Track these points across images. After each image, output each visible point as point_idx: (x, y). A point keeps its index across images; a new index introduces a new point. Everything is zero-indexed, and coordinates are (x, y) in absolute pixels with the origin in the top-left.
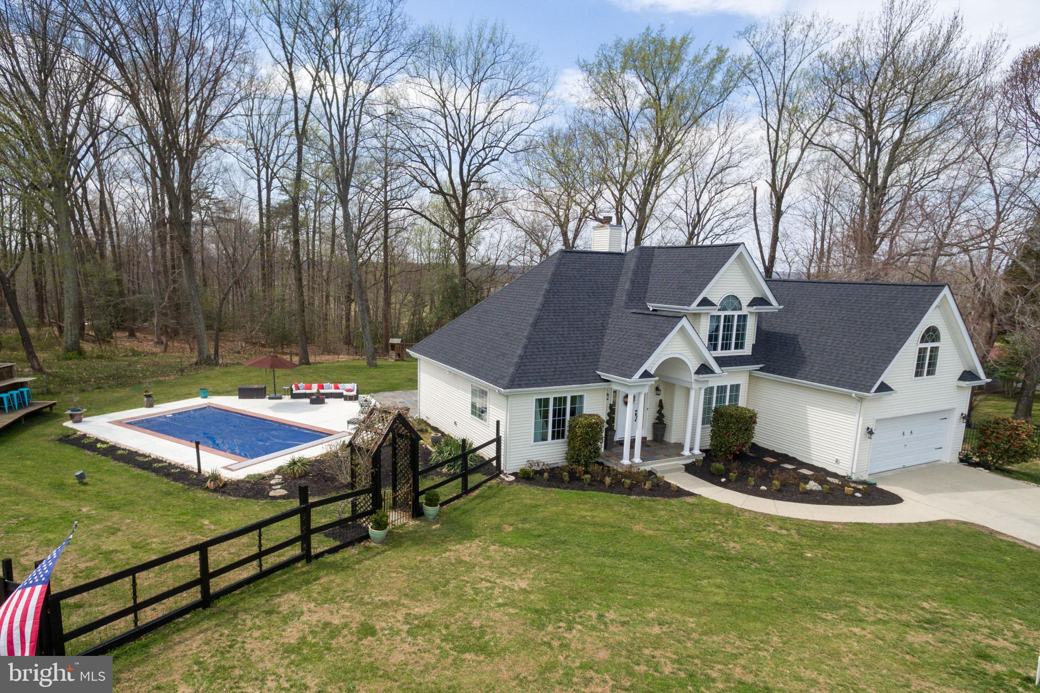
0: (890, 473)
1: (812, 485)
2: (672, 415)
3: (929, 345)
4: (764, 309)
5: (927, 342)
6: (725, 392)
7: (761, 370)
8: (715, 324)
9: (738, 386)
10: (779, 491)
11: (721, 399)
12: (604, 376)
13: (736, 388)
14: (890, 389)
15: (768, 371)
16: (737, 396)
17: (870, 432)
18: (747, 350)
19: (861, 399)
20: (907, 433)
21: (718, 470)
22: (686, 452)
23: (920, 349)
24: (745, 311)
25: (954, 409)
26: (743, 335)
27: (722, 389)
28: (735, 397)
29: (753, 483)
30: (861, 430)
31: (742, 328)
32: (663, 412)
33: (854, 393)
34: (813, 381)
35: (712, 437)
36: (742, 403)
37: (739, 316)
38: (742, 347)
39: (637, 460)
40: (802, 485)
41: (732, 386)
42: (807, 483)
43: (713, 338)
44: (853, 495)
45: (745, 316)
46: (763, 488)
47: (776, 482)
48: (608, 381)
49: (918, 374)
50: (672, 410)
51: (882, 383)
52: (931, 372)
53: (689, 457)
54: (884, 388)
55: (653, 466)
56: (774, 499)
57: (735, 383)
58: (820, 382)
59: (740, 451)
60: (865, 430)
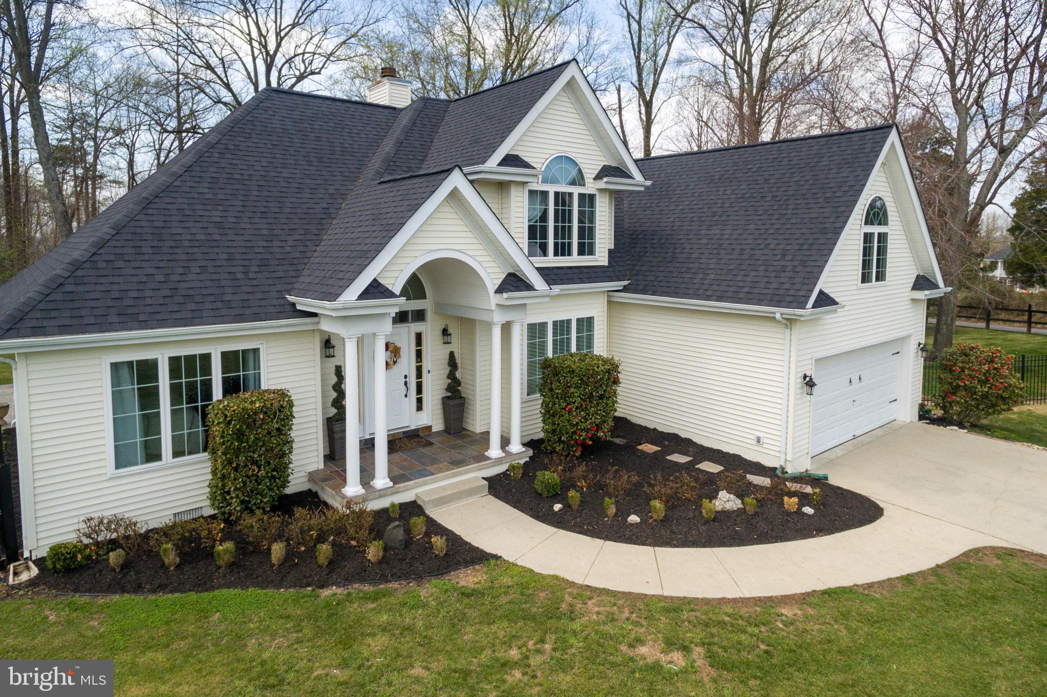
0: (839, 452)
1: (726, 501)
2: (474, 380)
3: (876, 229)
4: (620, 184)
5: (872, 224)
6: (569, 332)
7: (625, 289)
8: (539, 208)
9: (590, 320)
10: (665, 521)
11: (561, 344)
12: (304, 303)
13: (586, 324)
14: (833, 302)
15: (635, 291)
16: (590, 339)
17: (810, 383)
18: (601, 258)
19: (790, 322)
20: (855, 380)
21: (548, 486)
22: (494, 451)
23: (866, 235)
24: (590, 187)
25: (909, 336)
26: (591, 230)
27: (562, 327)
28: (586, 340)
29: (612, 510)
30: (795, 381)
31: (588, 217)
32: (458, 375)
33: (778, 312)
34: (708, 298)
35: (544, 415)
36: (600, 348)
37: (582, 196)
38: (591, 252)
39: (381, 481)
40: (705, 502)
41: (579, 321)
42: (713, 496)
43: (536, 232)
44: (799, 512)
45: (592, 197)
46: (634, 519)
47: (657, 504)
48: (315, 315)
49: (865, 278)
50: (474, 371)
51: (821, 293)
52: (880, 277)
53: (499, 461)
54: (825, 300)
55: (419, 490)
56: (654, 544)
57: (584, 314)
58: (720, 299)
59: (595, 439)
60: (800, 380)
